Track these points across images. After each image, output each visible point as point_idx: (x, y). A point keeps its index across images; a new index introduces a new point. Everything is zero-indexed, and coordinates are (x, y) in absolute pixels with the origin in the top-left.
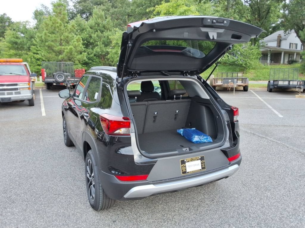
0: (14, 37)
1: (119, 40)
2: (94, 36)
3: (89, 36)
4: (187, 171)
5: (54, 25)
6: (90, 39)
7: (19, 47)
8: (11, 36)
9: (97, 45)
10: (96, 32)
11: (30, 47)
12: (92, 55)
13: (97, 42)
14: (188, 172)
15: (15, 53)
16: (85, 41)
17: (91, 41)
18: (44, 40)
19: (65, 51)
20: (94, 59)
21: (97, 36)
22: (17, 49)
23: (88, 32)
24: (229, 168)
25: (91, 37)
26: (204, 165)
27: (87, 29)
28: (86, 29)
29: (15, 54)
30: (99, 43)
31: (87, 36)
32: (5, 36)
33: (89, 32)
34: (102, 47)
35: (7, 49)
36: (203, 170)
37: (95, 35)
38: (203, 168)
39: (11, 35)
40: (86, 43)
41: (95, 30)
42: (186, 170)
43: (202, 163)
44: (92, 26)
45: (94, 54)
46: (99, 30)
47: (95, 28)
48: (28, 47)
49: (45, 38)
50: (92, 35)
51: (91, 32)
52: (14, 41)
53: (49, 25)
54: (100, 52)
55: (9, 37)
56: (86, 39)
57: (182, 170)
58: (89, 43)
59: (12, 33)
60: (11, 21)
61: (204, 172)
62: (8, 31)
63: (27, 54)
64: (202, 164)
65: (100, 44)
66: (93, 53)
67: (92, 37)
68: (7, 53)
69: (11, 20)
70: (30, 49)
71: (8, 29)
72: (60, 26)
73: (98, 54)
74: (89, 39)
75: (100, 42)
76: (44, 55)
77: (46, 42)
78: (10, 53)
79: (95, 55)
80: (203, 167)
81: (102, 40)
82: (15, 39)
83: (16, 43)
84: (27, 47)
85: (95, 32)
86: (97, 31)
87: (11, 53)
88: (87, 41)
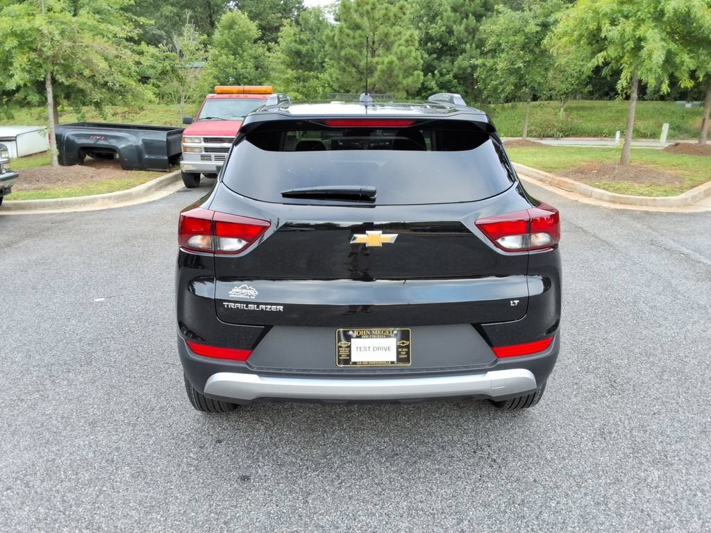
0: (296, 41)
1: (503, 34)
2: (459, 29)
3: (447, 30)
4: (353, 360)
5: (360, 8)
6: (448, 38)
7: (304, 62)
8: (290, 39)
9: (464, 51)
10: (465, 19)
11: (324, 62)
12: (449, 77)
13: (465, 43)
14: (355, 363)
15: (296, 75)
16: (438, 44)
17: (451, 41)
18: (338, 45)
19: (379, 67)
20: (453, 87)
21: (466, 29)
22: (301, 66)
23: (445, 22)
24: (489, 373)
25: (450, 32)
26: (408, 353)
27: (445, 13)
28: (441, 14)
29: (295, 78)
30: (468, 46)
31: (441, 30)
32: (279, 39)
33: (448, 21)
34: (476, 54)
35: (283, 67)
36: (401, 364)
37: (462, 28)
38: (399, 360)
39: (290, 36)
40: (438, 49)
41: (463, 15)
42: (349, 355)
43: (398, 347)
44: (457, 6)
45: (455, 74)
46: (471, 15)
47: (463, 8)
48: (320, 61)
49: (339, 40)
50: (455, 26)
51: (452, 19)
52: (294, 50)
53: (350, 8)
54: (470, 69)
55: (286, 40)
56: (439, 37)
57: (340, 356)
58: (445, 48)
59: (292, 32)
60: (303, 7)
61: (402, 370)
62: (286, 28)
63: (317, 78)
64: (400, 350)
65: (471, 47)
66: (452, 70)
67: (455, 33)
68: (282, 76)
69: (303, 4)
70: (323, 67)
71: (285, 24)
72: (372, 9)
73: (464, 73)
74: (446, 37)
75: (471, 45)
76: (337, 79)
77: (342, 48)
78: (286, 76)
79: (455, 77)
80: (401, 356)
81: (476, 39)
82: (296, 45)
83: (298, 53)
84: (318, 62)
85: (463, 19)
86: (467, 17)
87: (288, 76)
88: (442, 43)
